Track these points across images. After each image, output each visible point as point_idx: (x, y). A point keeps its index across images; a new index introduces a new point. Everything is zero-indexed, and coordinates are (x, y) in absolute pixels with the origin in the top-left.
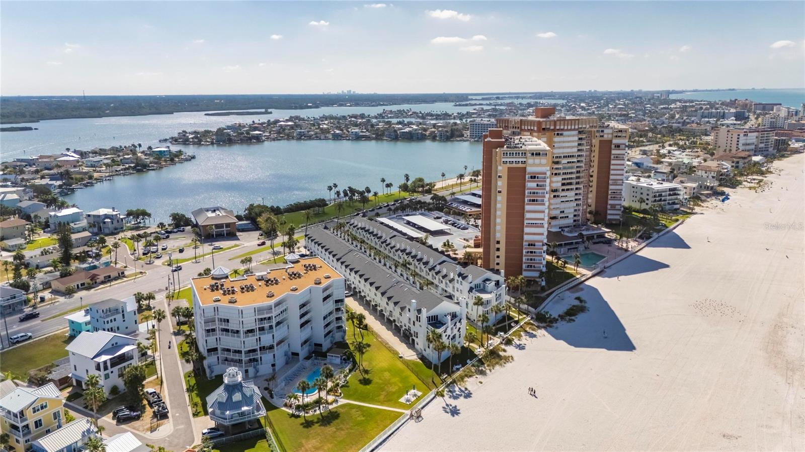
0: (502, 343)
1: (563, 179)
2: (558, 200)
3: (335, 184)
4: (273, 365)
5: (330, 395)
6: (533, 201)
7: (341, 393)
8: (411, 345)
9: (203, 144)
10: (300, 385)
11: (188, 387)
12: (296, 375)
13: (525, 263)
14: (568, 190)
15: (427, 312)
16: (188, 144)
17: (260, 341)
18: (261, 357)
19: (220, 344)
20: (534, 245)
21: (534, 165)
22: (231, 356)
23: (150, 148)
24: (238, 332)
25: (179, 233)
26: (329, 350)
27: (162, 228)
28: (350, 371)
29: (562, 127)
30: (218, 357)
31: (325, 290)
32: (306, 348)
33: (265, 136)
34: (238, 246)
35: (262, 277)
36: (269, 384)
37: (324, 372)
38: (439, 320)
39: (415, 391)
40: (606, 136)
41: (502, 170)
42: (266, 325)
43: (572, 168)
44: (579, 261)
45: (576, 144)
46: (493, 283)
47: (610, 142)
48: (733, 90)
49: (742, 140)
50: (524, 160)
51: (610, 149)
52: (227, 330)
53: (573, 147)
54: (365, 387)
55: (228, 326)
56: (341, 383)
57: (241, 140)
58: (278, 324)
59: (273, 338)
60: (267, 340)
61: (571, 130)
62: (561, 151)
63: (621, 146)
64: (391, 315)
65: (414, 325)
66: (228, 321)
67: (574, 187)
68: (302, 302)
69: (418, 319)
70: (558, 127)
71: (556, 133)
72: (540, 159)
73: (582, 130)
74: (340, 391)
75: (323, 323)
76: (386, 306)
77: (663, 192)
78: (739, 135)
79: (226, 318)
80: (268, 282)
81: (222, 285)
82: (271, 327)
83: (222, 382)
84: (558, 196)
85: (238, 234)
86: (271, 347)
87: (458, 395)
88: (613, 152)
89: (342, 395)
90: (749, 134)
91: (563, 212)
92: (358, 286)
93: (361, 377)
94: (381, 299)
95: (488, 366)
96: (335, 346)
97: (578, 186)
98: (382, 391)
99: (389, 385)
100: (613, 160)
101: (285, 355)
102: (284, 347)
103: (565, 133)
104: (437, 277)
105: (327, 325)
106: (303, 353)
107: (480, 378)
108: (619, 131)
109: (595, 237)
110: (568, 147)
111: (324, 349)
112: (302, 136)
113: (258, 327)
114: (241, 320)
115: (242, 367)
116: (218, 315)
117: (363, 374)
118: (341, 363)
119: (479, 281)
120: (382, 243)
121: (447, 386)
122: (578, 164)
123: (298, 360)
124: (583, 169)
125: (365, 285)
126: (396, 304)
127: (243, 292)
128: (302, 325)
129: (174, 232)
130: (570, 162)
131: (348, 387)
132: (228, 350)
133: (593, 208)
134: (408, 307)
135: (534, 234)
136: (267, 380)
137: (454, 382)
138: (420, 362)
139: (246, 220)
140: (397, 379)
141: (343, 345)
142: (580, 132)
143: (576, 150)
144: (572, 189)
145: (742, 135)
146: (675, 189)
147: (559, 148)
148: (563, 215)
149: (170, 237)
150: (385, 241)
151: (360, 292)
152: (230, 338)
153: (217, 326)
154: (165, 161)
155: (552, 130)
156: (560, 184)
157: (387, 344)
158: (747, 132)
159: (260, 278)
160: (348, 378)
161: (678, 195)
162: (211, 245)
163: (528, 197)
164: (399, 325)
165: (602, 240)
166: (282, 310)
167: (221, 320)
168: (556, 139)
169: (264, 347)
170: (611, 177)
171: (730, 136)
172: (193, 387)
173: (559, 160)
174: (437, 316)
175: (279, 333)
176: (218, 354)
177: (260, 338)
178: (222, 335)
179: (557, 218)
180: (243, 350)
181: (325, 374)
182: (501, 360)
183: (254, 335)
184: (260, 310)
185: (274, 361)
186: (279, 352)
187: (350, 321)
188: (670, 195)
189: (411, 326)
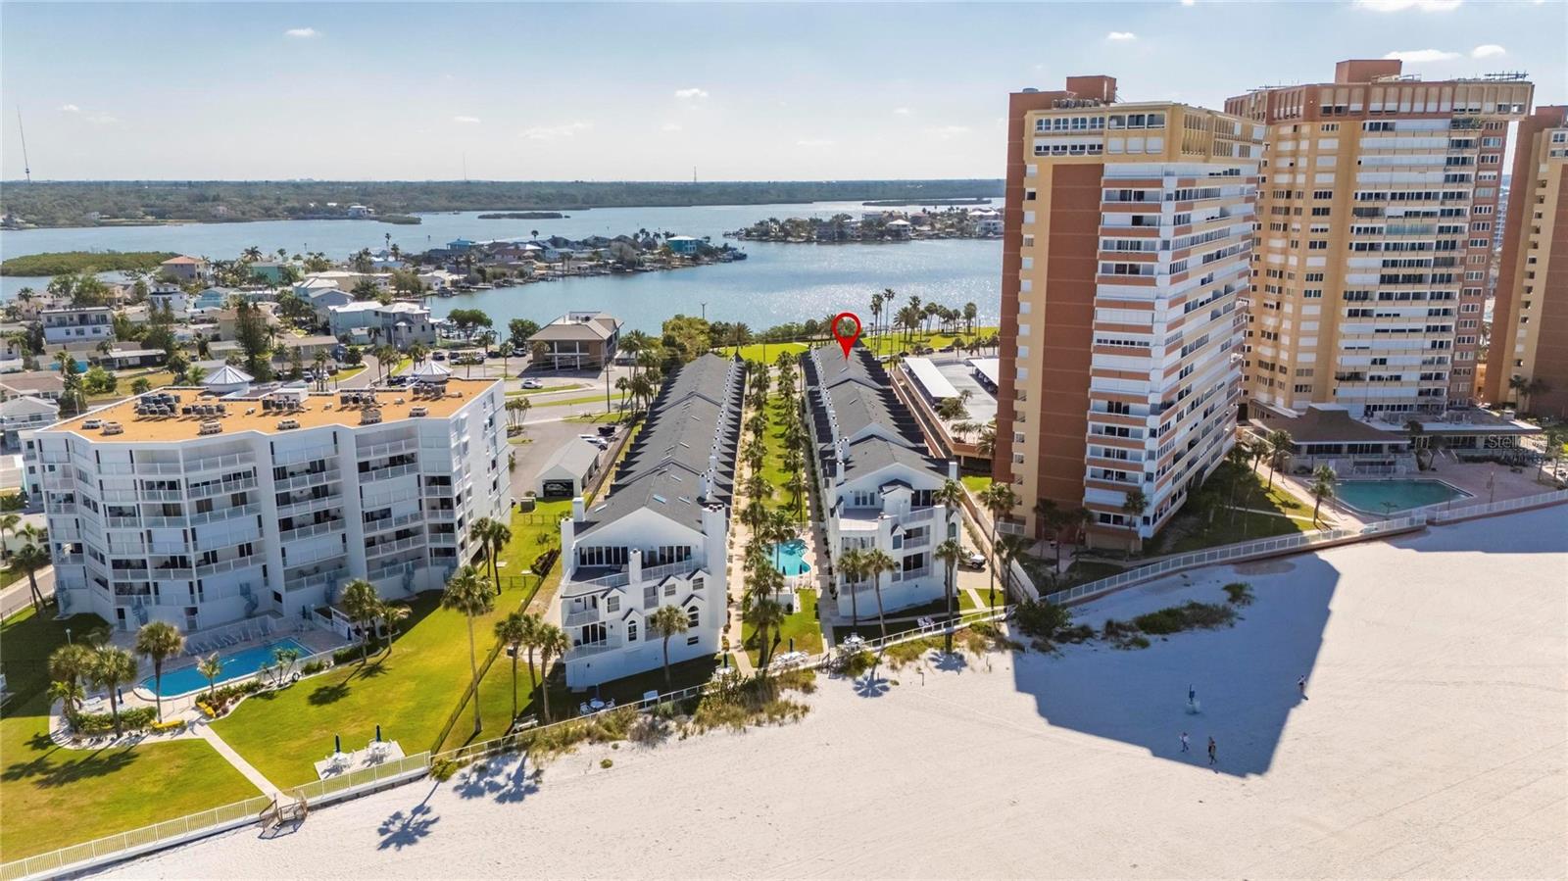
1: (1385, 264)
2: (1369, 325)
3: (889, 291)
5: (198, 708)
6: (1120, 270)
14: (1404, 297)
17: (151, 540)
20: (1126, 410)
21: (1125, 155)
28: (340, 661)
29: (1391, 106)
33: (916, 231)
41: (1039, 173)
43: (1426, 231)
45: (1442, 158)
50: (1096, 141)
53: (1428, 168)
57: (864, 235)
61: (1424, 115)
62: (1384, 176)
67: (1425, 289)
70: (1375, 106)
71: (1368, 122)
72: (1146, 136)
73: (1467, 115)
84: (1365, 313)
85: (609, 368)
89: (225, 716)
91: (1383, 362)
93: (338, 683)
97: (1443, 288)
101: (245, 595)
103: (1400, 124)
109: (1480, 443)
110: (1410, 168)
113: (142, 503)
117: (356, 675)
122: (1446, 222)
124: (1465, 237)
130: (1417, 214)
133: (1527, 370)
135: (1122, 375)
142: (1456, 124)
143: (1440, 176)
144: (1417, 296)
147: (1378, 168)
148: (1377, 371)
155: (1356, 113)
156: (1376, 278)
163: (1104, 256)
165: (1499, 451)
168: (1369, 141)
173: (1378, 204)
174: (625, 549)
177: (149, 533)
179: (1363, 380)
183: (134, 524)
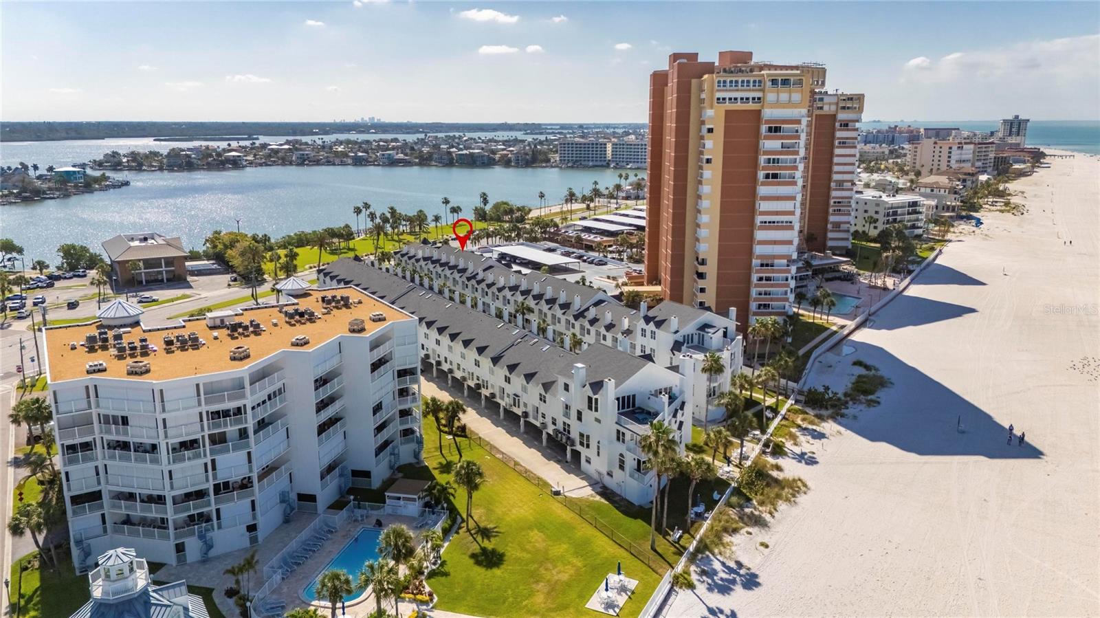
0: (764, 452)
3: (366, 204)
4: (252, 528)
5: (403, 600)
6: (775, 176)
7: (431, 595)
8: (573, 464)
9: (145, 170)
10: (324, 585)
11: (15, 599)
12: (310, 549)
13: (755, 300)
15: (617, 386)
16: (121, 170)
17: (214, 468)
18: (218, 511)
19: (107, 483)
20: (772, 266)
21: (777, 104)
22: (138, 511)
23: (51, 169)
24: (154, 447)
25: (75, 279)
26: (388, 484)
27: (41, 270)
28: (446, 532)
30: (103, 515)
31: (375, 345)
32: (333, 482)
33: (246, 160)
34: (189, 297)
35: (222, 321)
36: (237, 582)
37: (388, 544)
38: (637, 405)
39: (622, 577)
40: (826, 108)
41: (713, 115)
42: (231, 429)
44: (832, 301)
46: (721, 333)
47: (834, 117)
48: (879, 121)
49: (956, 154)
50: (757, 95)
51: (833, 130)
52: (125, 446)
54: (490, 573)
55: (126, 433)
56: (428, 566)
57: (208, 164)
58: (262, 425)
59: (250, 461)
60: (232, 464)
63: (850, 124)
64: (516, 402)
65: (580, 419)
66: (125, 421)
68: (321, 372)
69: (592, 404)
72: (791, 92)
74: (428, 589)
75: (371, 423)
76: (504, 385)
77: (898, 207)
78: (950, 148)
79: (120, 414)
80: (235, 329)
81: (118, 337)
82: (243, 434)
83: (86, 595)
85: (189, 278)
86: (245, 484)
87: (726, 580)
88: (839, 134)
89: (436, 599)
90: (965, 146)
92: (434, 351)
93: (476, 548)
94: (492, 372)
95: (762, 503)
96: (400, 475)
98: (537, 582)
99: (550, 566)
100: (838, 147)
101: (282, 501)
102: (278, 482)
104: (593, 330)
105: (380, 429)
106: (325, 493)
107: (758, 534)
108: (848, 99)
111: (376, 483)
112: (305, 161)
113: (207, 433)
114: (160, 417)
115: (168, 537)
116: (98, 406)
117: (479, 539)
118: (422, 514)
119: (690, 328)
120: (469, 279)
121: (693, 559)
123: (315, 513)
125: (450, 348)
126: (529, 377)
127: (169, 352)
128: (322, 429)
129: (65, 278)
131: (446, 574)
132: (131, 497)
134: (561, 381)
135: (775, 242)
136: (231, 572)
137: (703, 547)
138: (603, 500)
139: (208, 260)
140: (565, 546)
141: (415, 472)
145: (955, 148)
146: (915, 204)
149: (55, 286)
150: (474, 277)
151: (439, 363)
152: (133, 464)
153: (97, 434)
154: (76, 186)
157: (516, 464)
158: (961, 143)
159: (218, 322)
160: (442, 551)
161: (920, 213)
162: (136, 296)
163: (764, 168)
164: (538, 424)
165: (837, 275)
166: (270, 390)
167: (106, 420)
169: (226, 485)
170: (835, 177)
171: (938, 149)
172: (30, 599)
174: (634, 396)
175: (264, 449)
176: (102, 507)
177: (213, 461)
178: (112, 457)
180: (169, 495)
181: (390, 549)
182: (783, 488)
183: (198, 456)
184: (211, 391)
185: (254, 518)
186: (266, 495)
187: (431, 418)
188: (909, 213)
189: (573, 421)
